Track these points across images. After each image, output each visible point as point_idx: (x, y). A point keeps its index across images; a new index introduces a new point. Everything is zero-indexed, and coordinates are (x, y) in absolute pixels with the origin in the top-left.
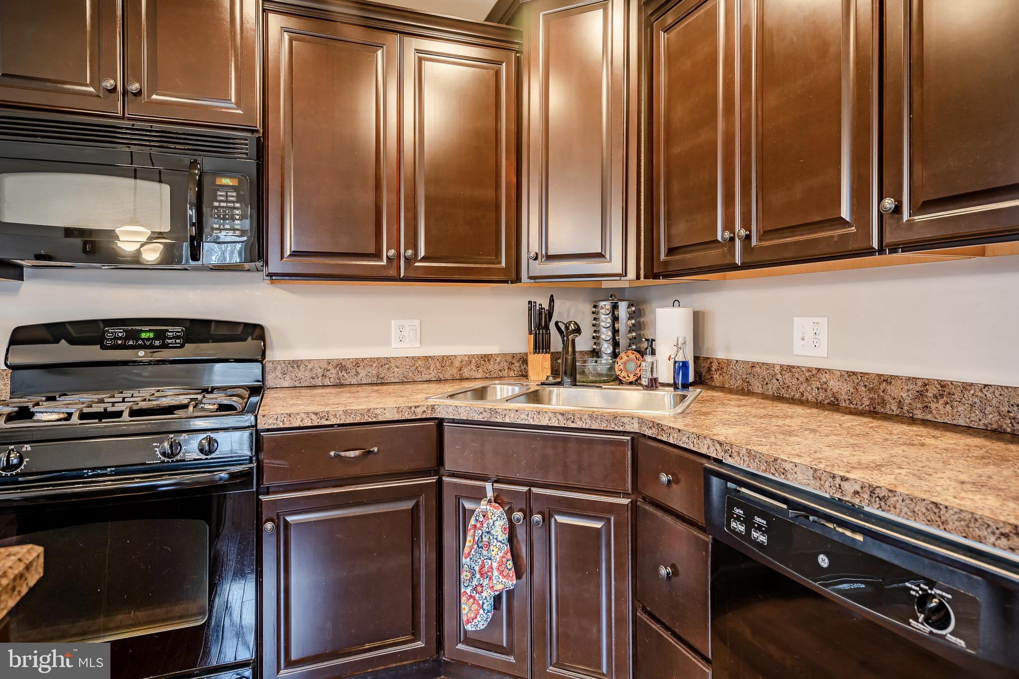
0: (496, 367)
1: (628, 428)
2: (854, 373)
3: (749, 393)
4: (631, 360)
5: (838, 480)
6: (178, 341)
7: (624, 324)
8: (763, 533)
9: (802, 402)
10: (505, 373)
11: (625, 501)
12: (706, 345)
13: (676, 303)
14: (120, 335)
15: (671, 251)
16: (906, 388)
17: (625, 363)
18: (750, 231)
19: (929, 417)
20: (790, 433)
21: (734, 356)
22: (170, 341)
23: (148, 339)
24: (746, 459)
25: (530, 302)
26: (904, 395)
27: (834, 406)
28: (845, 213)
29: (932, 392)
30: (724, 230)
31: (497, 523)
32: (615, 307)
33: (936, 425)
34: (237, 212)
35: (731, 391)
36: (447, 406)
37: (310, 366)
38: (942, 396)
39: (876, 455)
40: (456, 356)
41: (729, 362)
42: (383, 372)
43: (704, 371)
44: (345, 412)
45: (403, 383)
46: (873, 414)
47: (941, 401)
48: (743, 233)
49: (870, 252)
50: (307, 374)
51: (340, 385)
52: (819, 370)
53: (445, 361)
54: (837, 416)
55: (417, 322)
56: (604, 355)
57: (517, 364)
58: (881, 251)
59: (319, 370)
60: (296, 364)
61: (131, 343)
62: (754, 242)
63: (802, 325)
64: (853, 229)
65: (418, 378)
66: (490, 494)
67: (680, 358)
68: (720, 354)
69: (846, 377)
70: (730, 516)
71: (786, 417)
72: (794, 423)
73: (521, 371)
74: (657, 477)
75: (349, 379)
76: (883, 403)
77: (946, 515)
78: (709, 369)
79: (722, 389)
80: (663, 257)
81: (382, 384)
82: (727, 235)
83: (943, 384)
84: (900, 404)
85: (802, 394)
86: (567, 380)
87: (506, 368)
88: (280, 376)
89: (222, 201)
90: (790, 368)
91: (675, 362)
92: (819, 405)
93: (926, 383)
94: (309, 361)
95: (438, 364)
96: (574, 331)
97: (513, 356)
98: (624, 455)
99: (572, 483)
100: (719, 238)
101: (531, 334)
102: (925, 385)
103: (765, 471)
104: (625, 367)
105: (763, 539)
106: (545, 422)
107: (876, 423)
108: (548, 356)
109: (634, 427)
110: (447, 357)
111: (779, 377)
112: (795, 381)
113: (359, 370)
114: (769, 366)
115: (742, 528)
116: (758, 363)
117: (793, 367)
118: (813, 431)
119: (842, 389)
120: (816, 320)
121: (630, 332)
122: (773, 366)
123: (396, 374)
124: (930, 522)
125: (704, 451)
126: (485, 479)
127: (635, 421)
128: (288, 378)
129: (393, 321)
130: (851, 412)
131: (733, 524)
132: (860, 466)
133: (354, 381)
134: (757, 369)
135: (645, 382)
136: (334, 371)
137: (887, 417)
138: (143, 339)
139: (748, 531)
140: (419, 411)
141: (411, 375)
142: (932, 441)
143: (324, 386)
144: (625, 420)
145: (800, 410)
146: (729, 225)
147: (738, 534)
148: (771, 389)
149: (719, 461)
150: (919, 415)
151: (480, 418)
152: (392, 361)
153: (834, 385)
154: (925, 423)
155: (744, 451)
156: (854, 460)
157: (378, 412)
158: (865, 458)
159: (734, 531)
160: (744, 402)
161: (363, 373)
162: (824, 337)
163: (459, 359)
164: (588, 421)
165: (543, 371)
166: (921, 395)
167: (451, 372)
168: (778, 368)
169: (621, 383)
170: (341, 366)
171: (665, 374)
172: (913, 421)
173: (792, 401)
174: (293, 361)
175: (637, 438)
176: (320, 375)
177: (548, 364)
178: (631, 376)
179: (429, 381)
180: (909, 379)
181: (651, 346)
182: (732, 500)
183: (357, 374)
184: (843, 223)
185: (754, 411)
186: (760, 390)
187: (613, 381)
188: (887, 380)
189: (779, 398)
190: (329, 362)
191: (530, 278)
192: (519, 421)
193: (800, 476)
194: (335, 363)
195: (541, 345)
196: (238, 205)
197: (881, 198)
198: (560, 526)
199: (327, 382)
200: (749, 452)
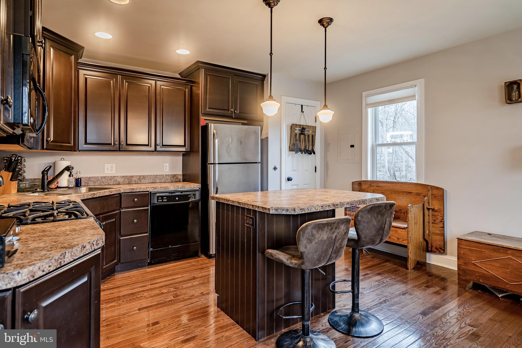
2: (124, 176)
5: (178, 186)
13: (62, 159)
15: (87, 144)
16: (136, 178)
18: (124, 143)
24: (160, 188)
29: (142, 177)
52: (114, 176)
62: (125, 146)
63: (108, 166)
69: (122, 177)
76: (131, 181)
93: (140, 176)
103: (164, 190)
108: (17, 182)
119: (121, 180)
120: (112, 164)
122: (98, 177)
125: (148, 190)
131: (159, 201)
139: (163, 200)
148: (97, 184)
162: (114, 168)
168: (100, 177)
186: (93, 185)
188: (132, 177)
198: (107, 224)
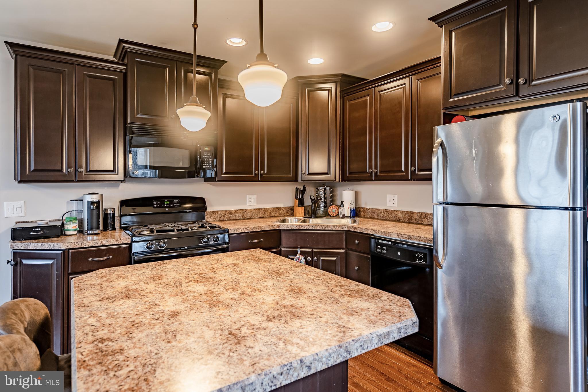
0: (283, 212)
1: (344, 229)
2: (404, 211)
3: (373, 218)
4: (334, 209)
5: (402, 235)
6: (178, 205)
7: (328, 195)
8: (385, 250)
9: (390, 220)
10: (286, 214)
11: (343, 251)
12: (358, 203)
13: (349, 189)
14: (158, 202)
15: (350, 173)
16: (417, 215)
17: (332, 210)
18: (377, 170)
19: (422, 223)
20: (390, 227)
21: (368, 207)
22: (175, 205)
23: (168, 204)
24: (381, 233)
25: (296, 188)
26: (417, 217)
27: (399, 221)
28: (403, 169)
30: (369, 169)
31: (303, 261)
32: (325, 189)
33: (424, 225)
34: (210, 159)
35: (367, 218)
36: (284, 225)
37: (219, 213)
38: (425, 217)
39: (410, 231)
40: (269, 208)
41: (366, 209)
42: (244, 215)
43: (358, 212)
44: (254, 227)
45: (251, 219)
46: (409, 222)
47: (425, 218)
48: (375, 171)
49: (409, 180)
50: (219, 216)
51: (229, 220)
52: (394, 211)
53: (265, 210)
54: (400, 223)
55: (255, 196)
56: (321, 207)
57: (290, 211)
58: (411, 180)
59: (223, 214)
60: (215, 212)
61: (162, 206)
62: (378, 174)
63: (389, 197)
64: (405, 174)
65: (256, 217)
66: (299, 253)
67: (352, 208)
68: (363, 206)
69: (402, 212)
70: (377, 248)
71: (387, 224)
72: (390, 225)
73: (291, 213)
74: (354, 242)
75: (233, 217)
76: (412, 219)
77: (423, 239)
78: (360, 211)
79: (364, 217)
80: (348, 175)
81: (244, 219)
82: (370, 171)
83: (426, 214)
84: (416, 220)
85: (390, 218)
86: (313, 216)
87: (286, 212)
88: (209, 217)
89: (206, 156)
90: (386, 210)
91: (351, 209)
92: (394, 221)
94: (219, 211)
95: (263, 211)
96: (319, 200)
97: (288, 207)
98: (343, 237)
99: (326, 247)
100: (368, 171)
101: (297, 199)
102: (422, 214)
103: (385, 236)
104: (332, 211)
105: (385, 252)
106: (318, 228)
107: (410, 225)
108: (303, 207)
109: (346, 229)
110: (266, 208)
111: (383, 213)
112: (387, 214)
113: (236, 214)
114: (380, 210)
115: (380, 251)
116: (376, 209)
117: (387, 210)
118: (395, 227)
119: (401, 216)
120: (394, 195)
121: (330, 198)
123: (248, 216)
124: (419, 241)
125: (369, 233)
126: (297, 248)
127: (347, 227)
128: (212, 218)
129: (247, 195)
130: (403, 222)
131: (378, 250)
132: (406, 232)
133: (234, 218)
134: (376, 211)
135: (341, 216)
136: (228, 215)
137: (412, 223)
138: (166, 204)
139: (381, 251)
140: (275, 227)
141: (254, 215)
142: (422, 228)
143: (224, 221)
144: (344, 227)
145: (390, 222)
146: (371, 168)
147: (379, 252)
148: (380, 217)
149: (372, 235)
150: (420, 222)
151: (296, 228)
152: (247, 210)
153: (399, 215)
154: (421, 224)
155: (380, 231)
156: (405, 232)
157: (263, 227)
158: (407, 231)
159: (378, 252)
160: (373, 221)
161: (237, 215)
162: (396, 200)
163: (270, 209)
164: (332, 227)
165: (301, 213)
166: (421, 217)
167: (267, 214)
168: (382, 211)
169: (331, 216)
170: (230, 213)
171: (347, 213)
172: (419, 224)
173: (387, 220)
174: (214, 211)
175: (347, 232)
176: (223, 216)
177: (303, 211)
178: (334, 214)
179: (260, 218)
180: (418, 213)
181: (343, 204)
182: (377, 244)
183: (236, 216)
184: (402, 172)
185: (378, 223)
186: (377, 218)
187: (327, 216)
188: (412, 213)
189: (383, 220)
190: (226, 211)
191: (302, 180)
192: (310, 229)
193: (394, 236)
194: (228, 212)
195: (301, 203)
196: (210, 157)
197: (411, 167)
198: (323, 260)
199: (225, 219)
200: (381, 231)
